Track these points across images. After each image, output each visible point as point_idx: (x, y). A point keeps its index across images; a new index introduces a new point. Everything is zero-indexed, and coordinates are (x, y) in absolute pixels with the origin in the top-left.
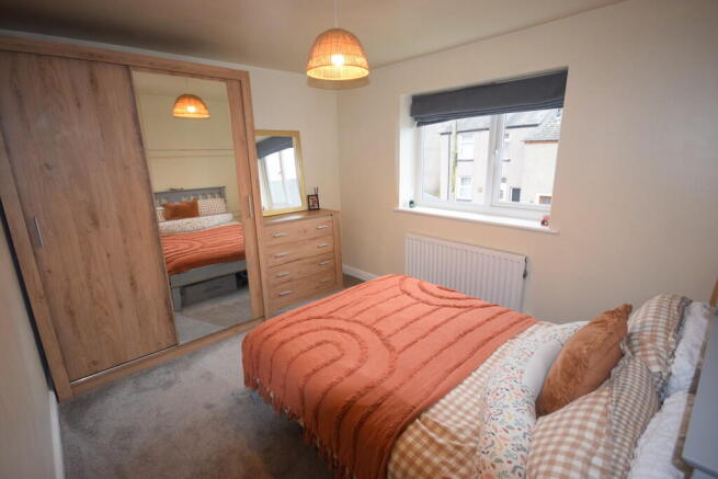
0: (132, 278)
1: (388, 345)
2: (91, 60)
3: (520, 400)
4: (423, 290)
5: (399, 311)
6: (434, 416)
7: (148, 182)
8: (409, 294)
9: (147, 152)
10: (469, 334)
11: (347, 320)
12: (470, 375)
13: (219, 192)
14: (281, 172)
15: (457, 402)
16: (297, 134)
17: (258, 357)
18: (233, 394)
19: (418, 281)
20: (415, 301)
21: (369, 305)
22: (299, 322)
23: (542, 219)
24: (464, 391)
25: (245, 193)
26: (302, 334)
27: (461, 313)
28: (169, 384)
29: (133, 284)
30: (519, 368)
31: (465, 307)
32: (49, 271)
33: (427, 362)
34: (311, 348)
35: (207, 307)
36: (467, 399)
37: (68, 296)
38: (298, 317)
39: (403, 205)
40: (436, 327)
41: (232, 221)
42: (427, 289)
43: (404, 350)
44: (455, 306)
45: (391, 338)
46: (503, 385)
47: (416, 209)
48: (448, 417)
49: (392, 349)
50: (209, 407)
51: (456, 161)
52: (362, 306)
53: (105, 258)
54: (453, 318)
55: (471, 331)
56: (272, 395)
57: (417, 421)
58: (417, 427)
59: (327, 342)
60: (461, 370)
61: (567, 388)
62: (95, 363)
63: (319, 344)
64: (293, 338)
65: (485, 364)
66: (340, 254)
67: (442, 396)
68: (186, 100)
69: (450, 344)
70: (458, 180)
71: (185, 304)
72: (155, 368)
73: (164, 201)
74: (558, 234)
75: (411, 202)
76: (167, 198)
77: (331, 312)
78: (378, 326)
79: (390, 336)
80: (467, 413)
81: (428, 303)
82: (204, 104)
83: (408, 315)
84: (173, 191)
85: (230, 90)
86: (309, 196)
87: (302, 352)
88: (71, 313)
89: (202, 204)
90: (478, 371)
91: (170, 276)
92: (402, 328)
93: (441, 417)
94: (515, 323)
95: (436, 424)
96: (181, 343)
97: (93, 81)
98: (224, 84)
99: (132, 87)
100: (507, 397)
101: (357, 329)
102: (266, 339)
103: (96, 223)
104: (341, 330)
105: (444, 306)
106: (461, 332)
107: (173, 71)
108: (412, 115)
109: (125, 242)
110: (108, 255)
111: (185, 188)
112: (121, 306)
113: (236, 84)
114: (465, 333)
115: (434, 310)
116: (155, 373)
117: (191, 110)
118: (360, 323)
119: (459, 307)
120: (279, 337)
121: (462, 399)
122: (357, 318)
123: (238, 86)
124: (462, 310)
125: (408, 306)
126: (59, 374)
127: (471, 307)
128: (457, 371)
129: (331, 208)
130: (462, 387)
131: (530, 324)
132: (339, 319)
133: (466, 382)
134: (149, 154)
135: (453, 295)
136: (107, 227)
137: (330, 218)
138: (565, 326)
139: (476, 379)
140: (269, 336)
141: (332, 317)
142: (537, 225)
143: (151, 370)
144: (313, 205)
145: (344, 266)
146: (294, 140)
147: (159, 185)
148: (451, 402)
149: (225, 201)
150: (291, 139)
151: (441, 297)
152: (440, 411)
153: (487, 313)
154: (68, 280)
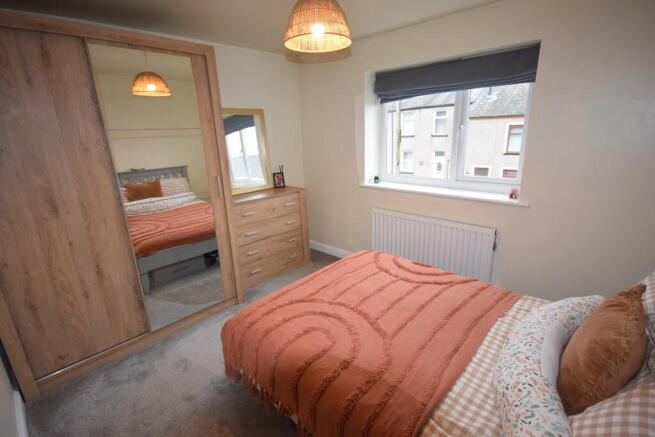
0: (97, 266)
1: (379, 330)
2: (41, 32)
3: (548, 397)
4: (400, 266)
5: (380, 290)
6: (447, 413)
7: (111, 164)
8: (386, 272)
9: (108, 133)
10: (458, 313)
11: (330, 303)
12: (470, 360)
13: (182, 171)
14: (243, 151)
15: (467, 394)
16: (260, 112)
17: (241, 347)
18: (213, 383)
19: (392, 257)
20: (394, 279)
21: (348, 285)
22: (280, 307)
23: (510, 192)
24: (470, 380)
25: (214, 173)
26: (286, 321)
27: (443, 290)
28: (144, 375)
29: (99, 272)
30: (535, 357)
31: (445, 283)
32: (6, 265)
33: (424, 347)
34: (299, 336)
35: (176, 288)
36: (476, 391)
37: (28, 290)
38: (279, 302)
39: (368, 181)
40: (422, 307)
41: (196, 199)
42: (403, 265)
43: (395, 335)
44: (436, 283)
45: (379, 321)
46: (522, 379)
47: (381, 185)
48: (462, 414)
49: (384, 335)
50: (188, 398)
51: (400, 138)
52: (342, 287)
53: (68, 248)
54: (437, 295)
55: (458, 309)
56: (259, 388)
57: (432, 422)
58: (433, 430)
59: (314, 329)
60: (461, 354)
61: (595, 381)
62: (61, 357)
63: (306, 332)
64: (277, 326)
65: (483, 347)
66: (307, 230)
67: (449, 388)
68: (145, 78)
69: (441, 326)
70: (402, 154)
71: (153, 287)
72: (128, 357)
73: (125, 182)
74: (528, 207)
75: (376, 178)
76: (128, 179)
77: (312, 295)
78: (363, 308)
79: (378, 319)
80: (481, 407)
81: (408, 280)
82: (164, 82)
83: (391, 294)
84: (134, 171)
85: (194, 65)
86: (274, 174)
87: (290, 342)
88: (33, 308)
89: (164, 183)
90: (478, 356)
91: (137, 258)
92: (388, 309)
93: (454, 414)
94: (501, 299)
95: (453, 425)
96: (153, 329)
97: (45, 55)
98: (188, 59)
99: (89, 64)
100: (533, 394)
101: (342, 312)
102: (248, 328)
103: (55, 210)
104: (326, 314)
105: (424, 283)
106: (449, 312)
107: (133, 45)
108: (375, 92)
109: (88, 229)
110: (71, 244)
111: (147, 168)
112: (87, 296)
113: (200, 60)
114: (454, 312)
115: (416, 288)
116: (128, 363)
117: (150, 88)
118: (344, 305)
119: (440, 284)
120: (262, 325)
121: (470, 390)
122: (340, 300)
123: (204, 62)
124: (444, 286)
125: (388, 285)
126: (23, 372)
127: (451, 283)
128: (457, 356)
129: (298, 186)
130: (466, 375)
131: (515, 299)
132: (322, 301)
133: (469, 369)
134: (111, 135)
135: (429, 270)
136: (68, 213)
137: (296, 195)
138: (560, 303)
139: (479, 365)
140: (252, 324)
141: (313, 301)
142: (506, 198)
143: (122, 360)
144: (278, 183)
145: (311, 241)
146: (257, 119)
147: (122, 166)
148: (460, 395)
149: (188, 180)
150: (252, 117)
151: (419, 274)
152: (451, 407)
153: (470, 288)
154: (27, 273)
